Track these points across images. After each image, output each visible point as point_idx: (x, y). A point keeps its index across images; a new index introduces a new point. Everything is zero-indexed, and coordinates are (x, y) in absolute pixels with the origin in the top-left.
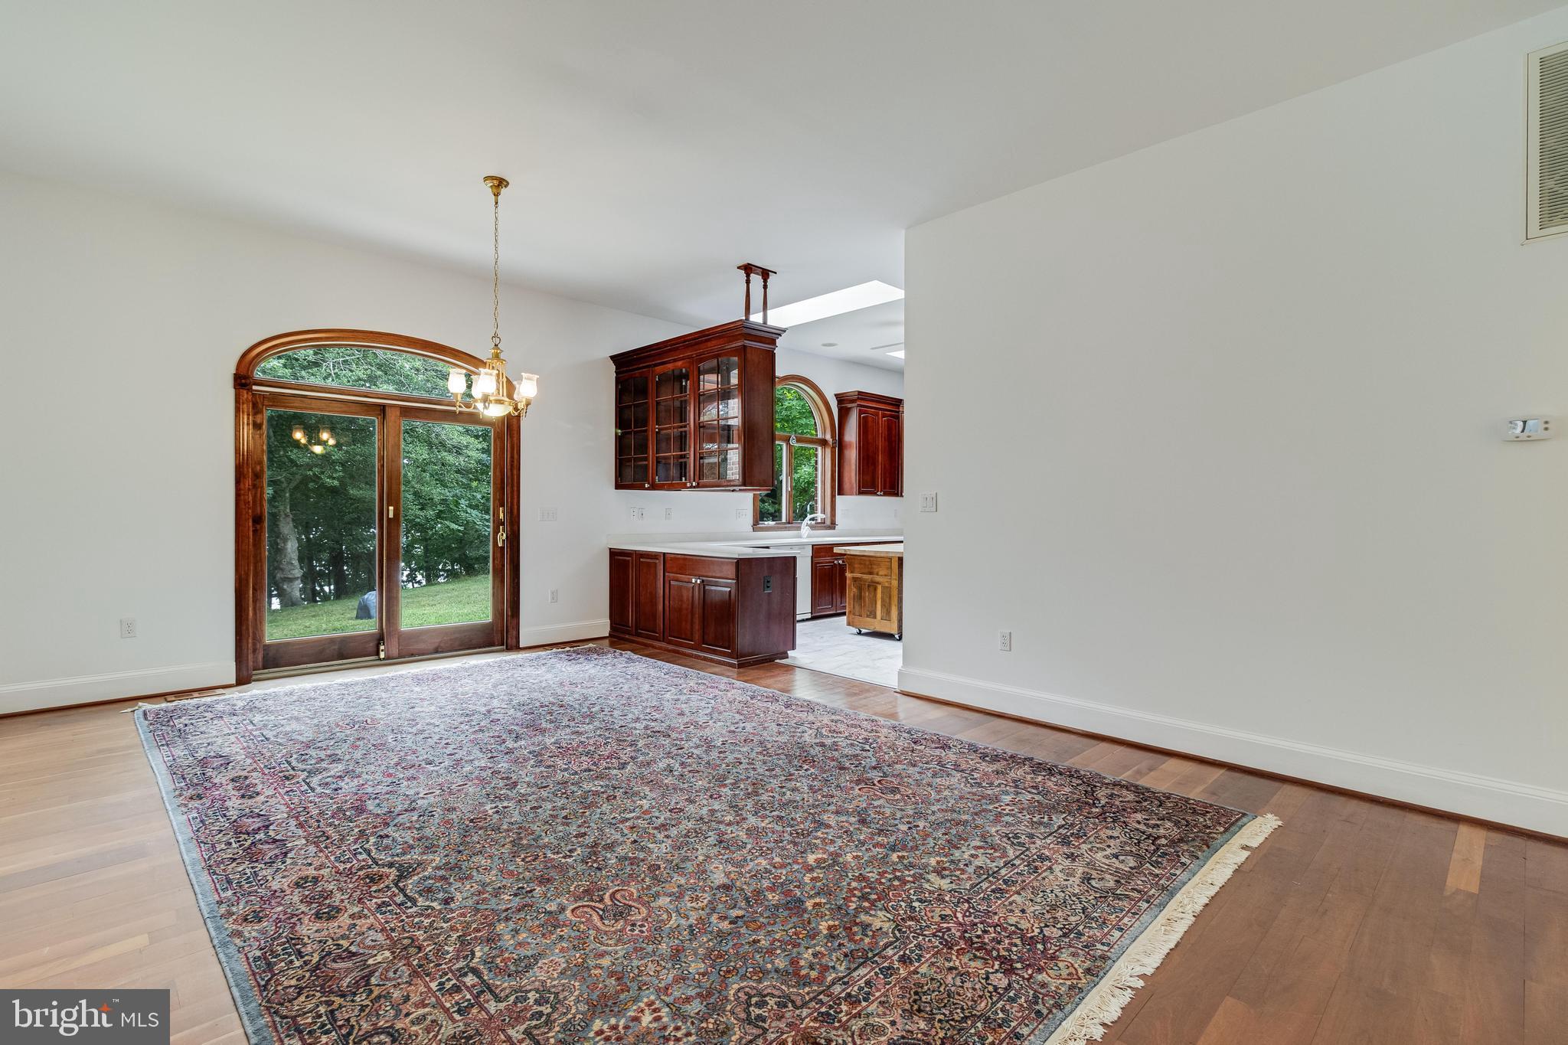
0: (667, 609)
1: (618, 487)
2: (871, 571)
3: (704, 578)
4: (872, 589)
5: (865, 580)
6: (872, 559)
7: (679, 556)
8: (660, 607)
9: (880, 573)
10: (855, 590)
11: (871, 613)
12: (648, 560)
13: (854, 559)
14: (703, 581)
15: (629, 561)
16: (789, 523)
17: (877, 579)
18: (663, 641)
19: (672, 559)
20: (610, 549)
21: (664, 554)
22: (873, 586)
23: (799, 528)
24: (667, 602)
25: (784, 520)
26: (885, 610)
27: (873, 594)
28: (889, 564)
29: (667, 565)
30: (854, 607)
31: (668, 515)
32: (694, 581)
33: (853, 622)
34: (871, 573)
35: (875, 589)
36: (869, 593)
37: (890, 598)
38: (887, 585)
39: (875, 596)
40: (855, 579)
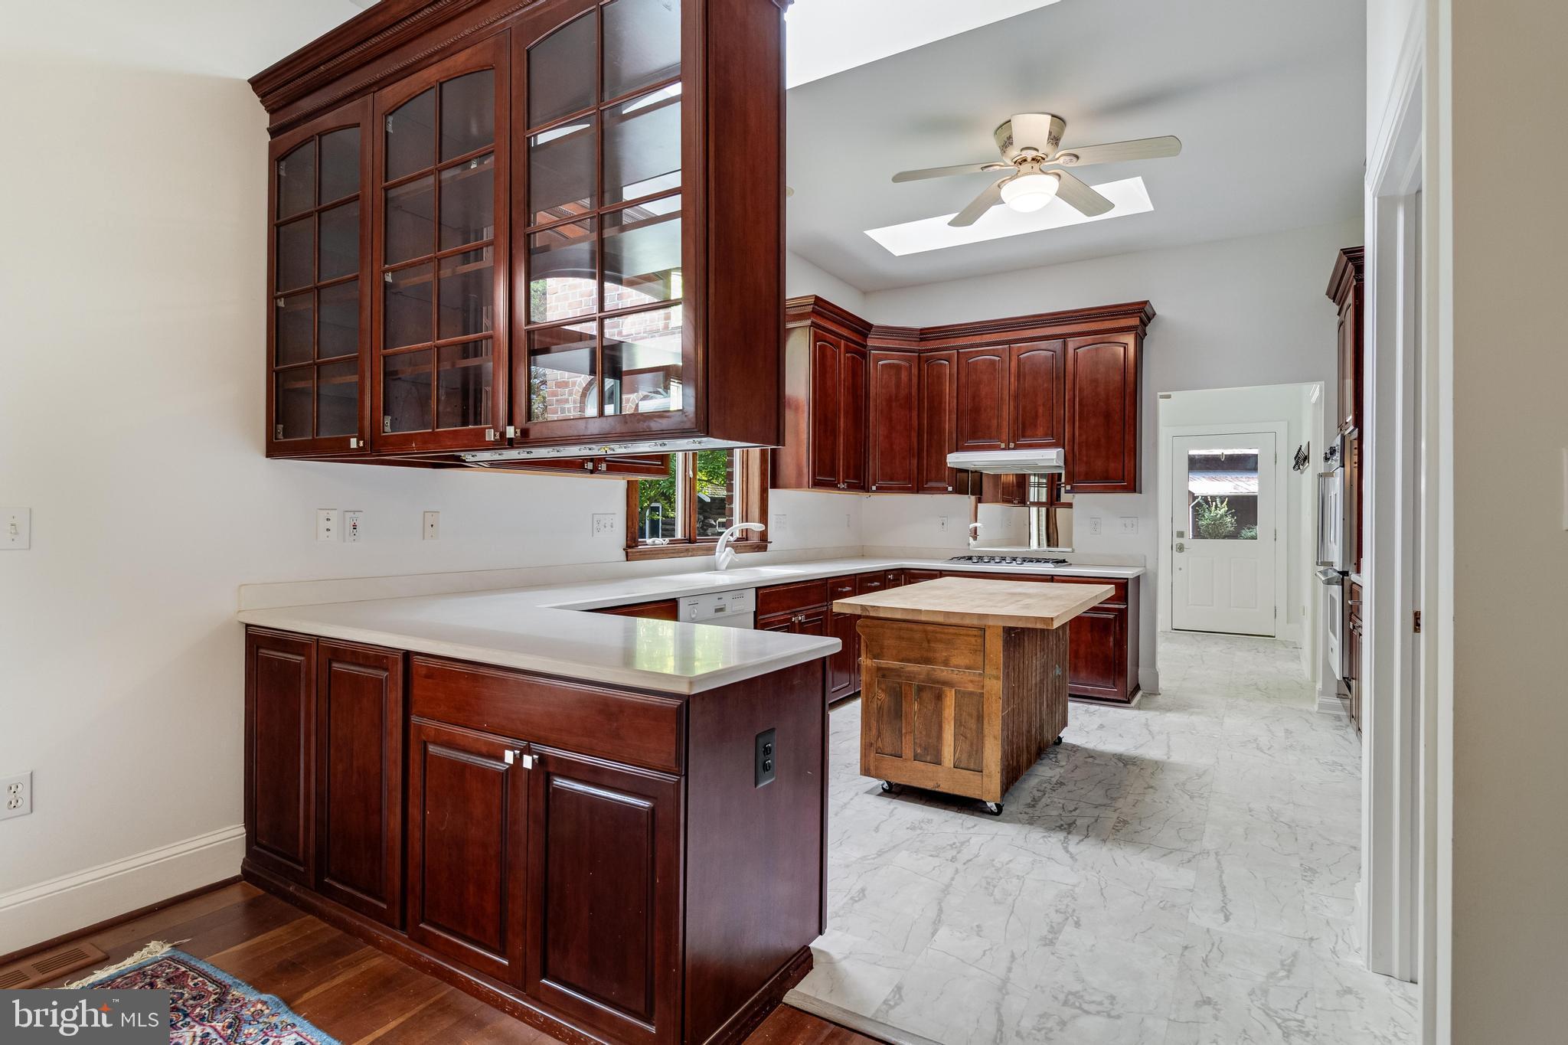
0: (415, 834)
1: (274, 450)
2: (931, 655)
3: (549, 751)
4: (927, 696)
5: (910, 677)
6: (930, 628)
7: (458, 668)
8: (394, 821)
9: (954, 661)
10: (882, 696)
11: (926, 749)
12: (355, 669)
13: (882, 627)
14: (542, 761)
15: (298, 666)
16: (690, 541)
17: (942, 673)
18: (403, 928)
19: (431, 674)
20: (247, 626)
21: (408, 655)
22: (934, 691)
23: (711, 551)
24: (414, 812)
25: (679, 535)
26: (966, 746)
27: (931, 707)
28: (980, 640)
29: (417, 692)
30: (879, 735)
31: (430, 525)
32: (509, 757)
33: (877, 768)
34: (927, 661)
35: (939, 697)
36: (920, 704)
37: (980, 718)
38: (971, 688)
39: (939, 713)
40: (883, 673)
